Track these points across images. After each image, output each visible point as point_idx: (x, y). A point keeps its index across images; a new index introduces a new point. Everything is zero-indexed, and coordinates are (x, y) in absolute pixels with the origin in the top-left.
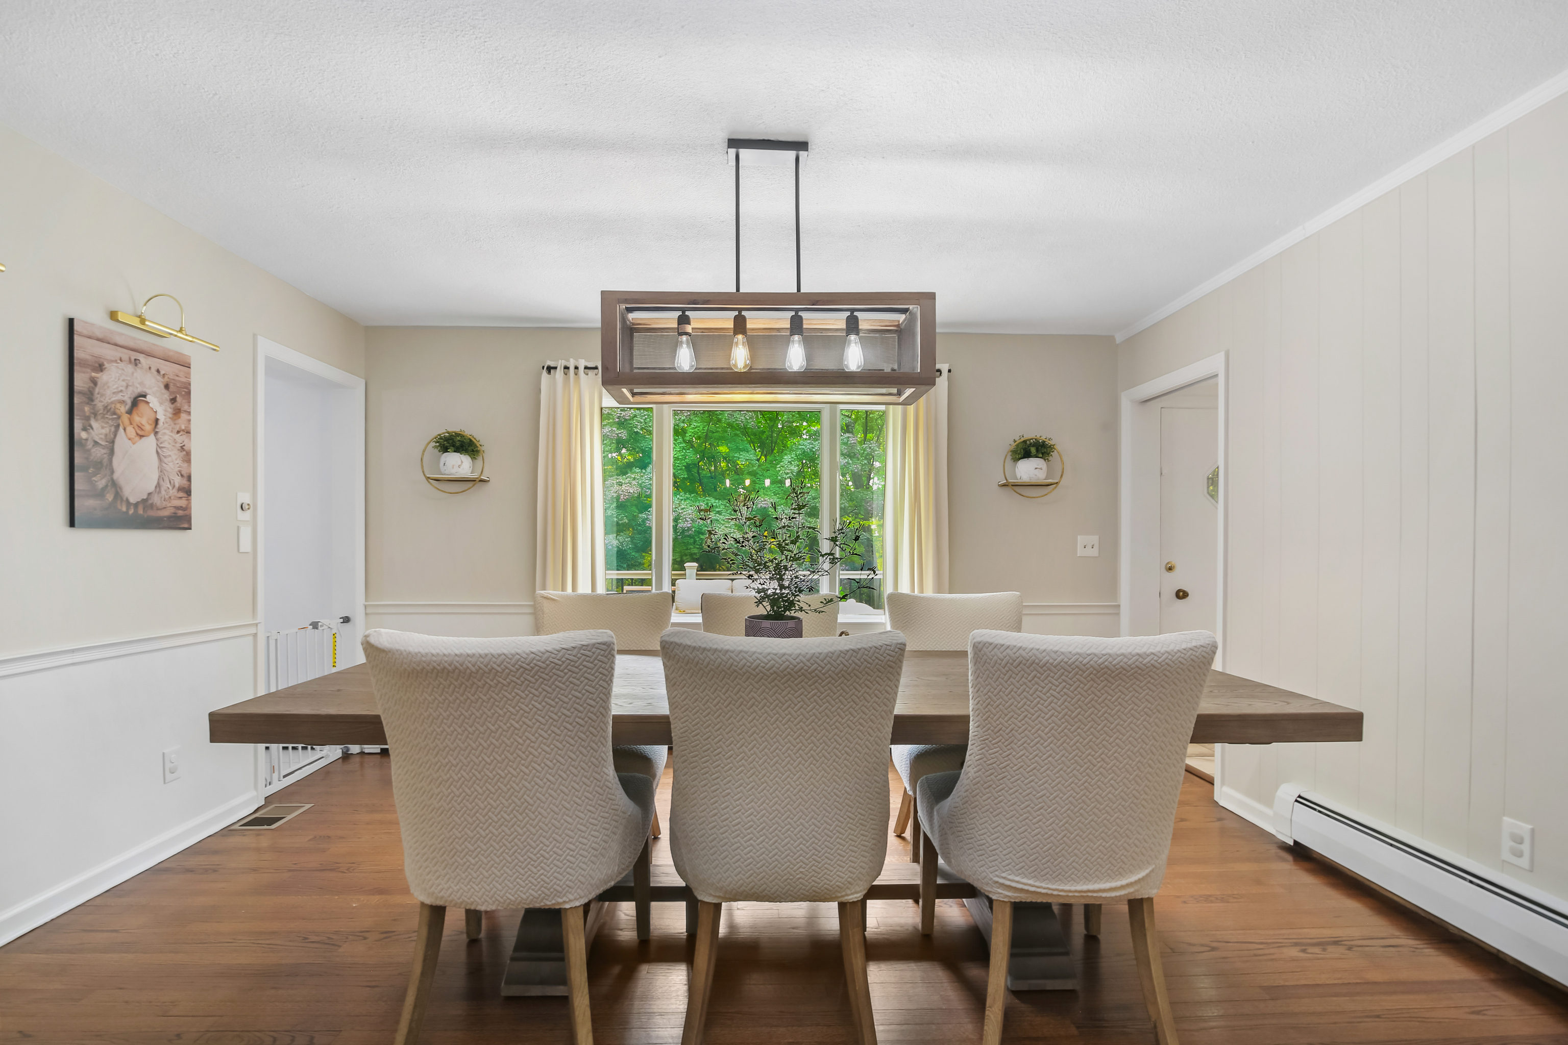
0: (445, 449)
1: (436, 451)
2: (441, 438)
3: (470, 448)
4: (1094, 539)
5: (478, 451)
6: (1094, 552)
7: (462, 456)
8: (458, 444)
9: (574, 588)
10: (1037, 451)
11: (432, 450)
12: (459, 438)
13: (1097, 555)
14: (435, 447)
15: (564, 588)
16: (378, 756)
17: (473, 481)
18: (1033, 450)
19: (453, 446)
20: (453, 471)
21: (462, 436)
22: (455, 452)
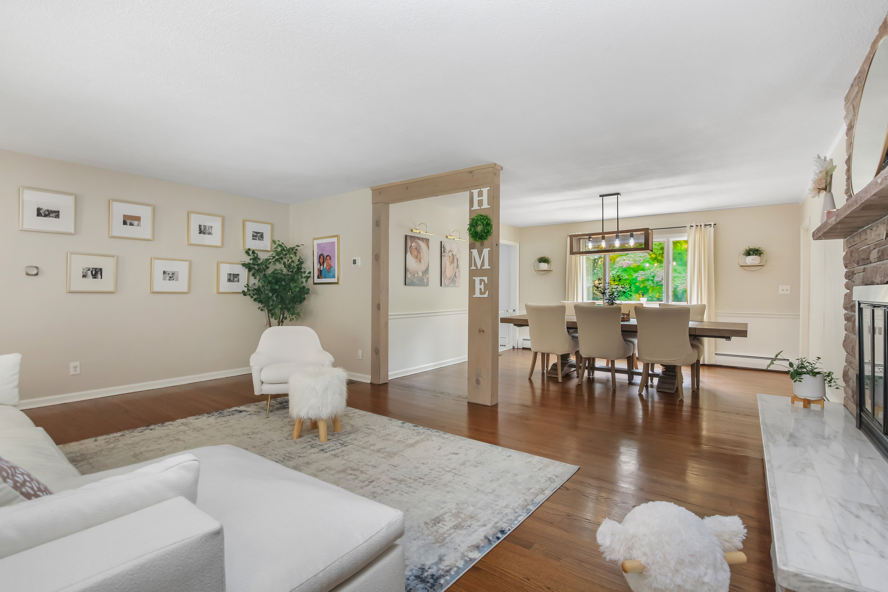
0: (540, 262)
1: (538, 262)
2: (540, 259)
3: (547, 261)
4: (788, 287)
5: (549, 262)
6: (788, 292)
7: (545, 264)
8: (544, 260)
9: (577, 300)
10: (754, 253)
11: (537, 263)
12: (544, 259)
13: (790, 294)
14: (537, 261)
15: (574, 301)
16: (522, 350)
17: (548, 270)
18: (751, 253)
19: (542, 261)
20: (542, 268)
21: (545, 258)
22: (543, 262)
